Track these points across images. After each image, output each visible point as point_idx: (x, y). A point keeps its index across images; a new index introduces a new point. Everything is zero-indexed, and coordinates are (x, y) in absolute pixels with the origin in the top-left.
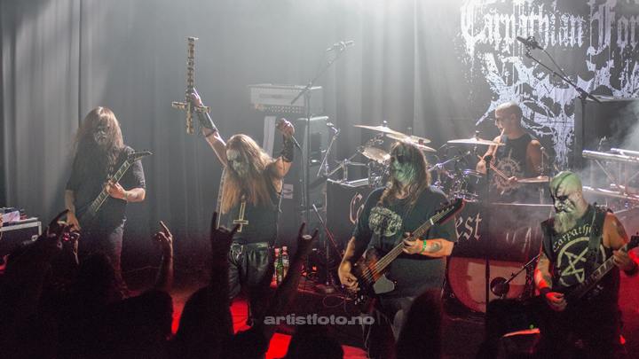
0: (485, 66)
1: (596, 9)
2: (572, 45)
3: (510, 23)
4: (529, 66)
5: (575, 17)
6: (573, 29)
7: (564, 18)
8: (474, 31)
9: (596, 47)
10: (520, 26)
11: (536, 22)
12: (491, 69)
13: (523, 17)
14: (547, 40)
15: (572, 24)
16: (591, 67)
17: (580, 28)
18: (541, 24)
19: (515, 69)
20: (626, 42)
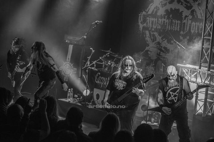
0: (145, 34)
1: (185, 19)
2: (176, 30)
3: (155, 21)
4: (160, 36)
5: (178, 21)
6: (176, 25)
7: (174, 21)
8: (143, 23)
9: (184, 32)
10: (159, 22)
11: (164, 21)
12: (147, 36)
13: (160, 19)
14: (167, 28)
15: (176, 23)
16: (181, 38)
17: (179, 25)
18: (166, 22)
19: (156, 37)
20: (194, 30)
